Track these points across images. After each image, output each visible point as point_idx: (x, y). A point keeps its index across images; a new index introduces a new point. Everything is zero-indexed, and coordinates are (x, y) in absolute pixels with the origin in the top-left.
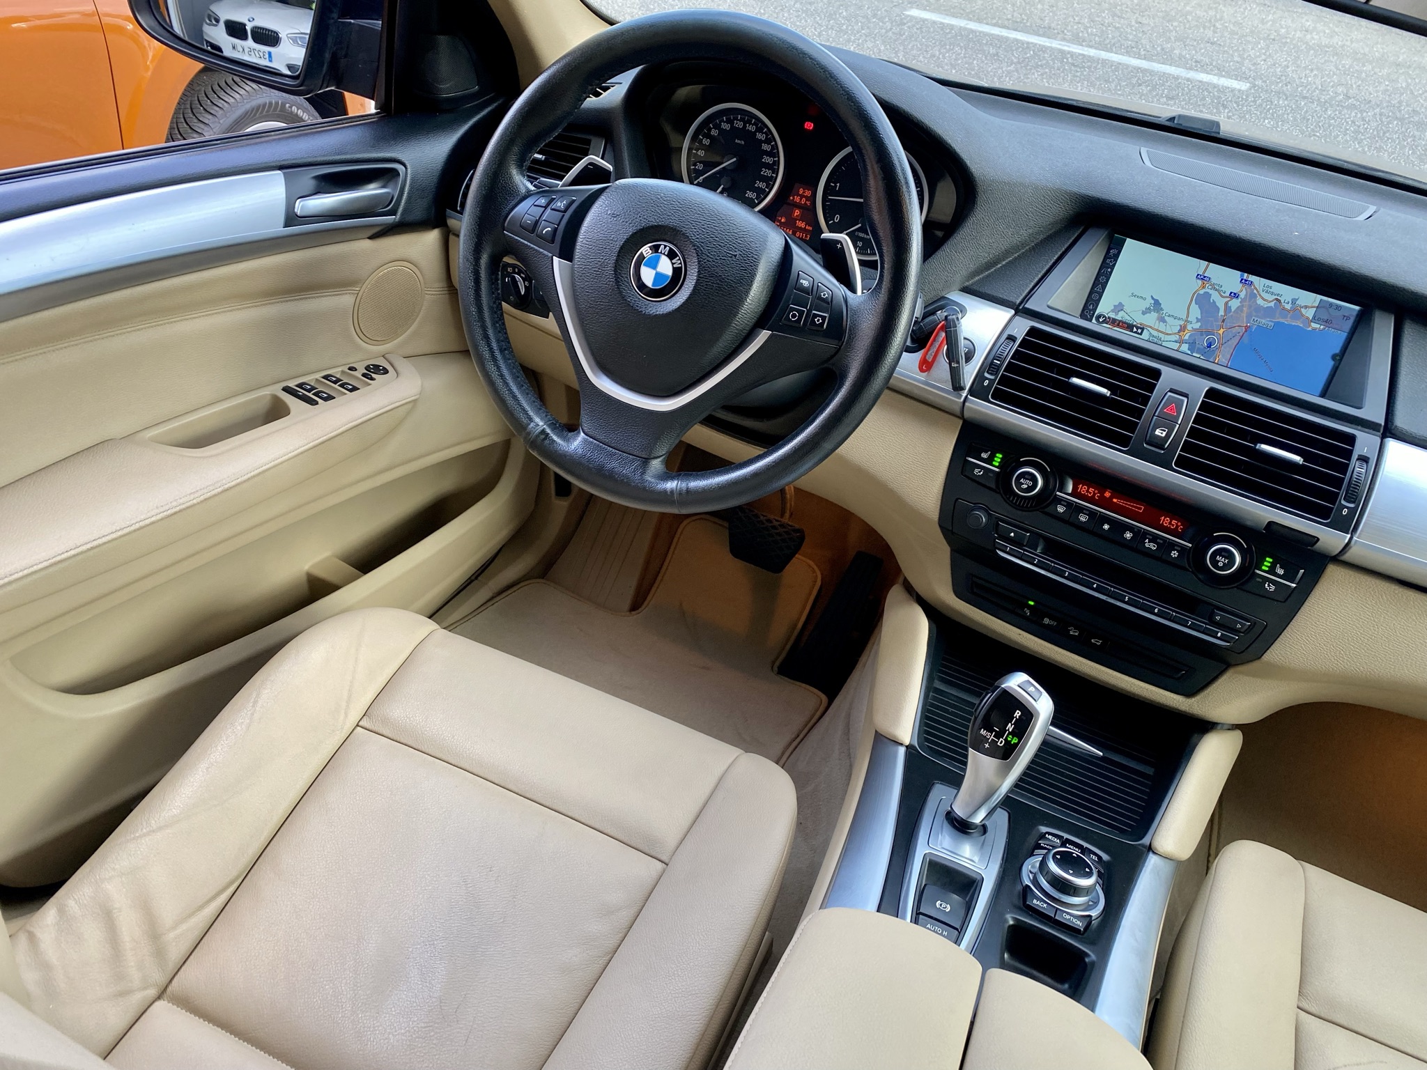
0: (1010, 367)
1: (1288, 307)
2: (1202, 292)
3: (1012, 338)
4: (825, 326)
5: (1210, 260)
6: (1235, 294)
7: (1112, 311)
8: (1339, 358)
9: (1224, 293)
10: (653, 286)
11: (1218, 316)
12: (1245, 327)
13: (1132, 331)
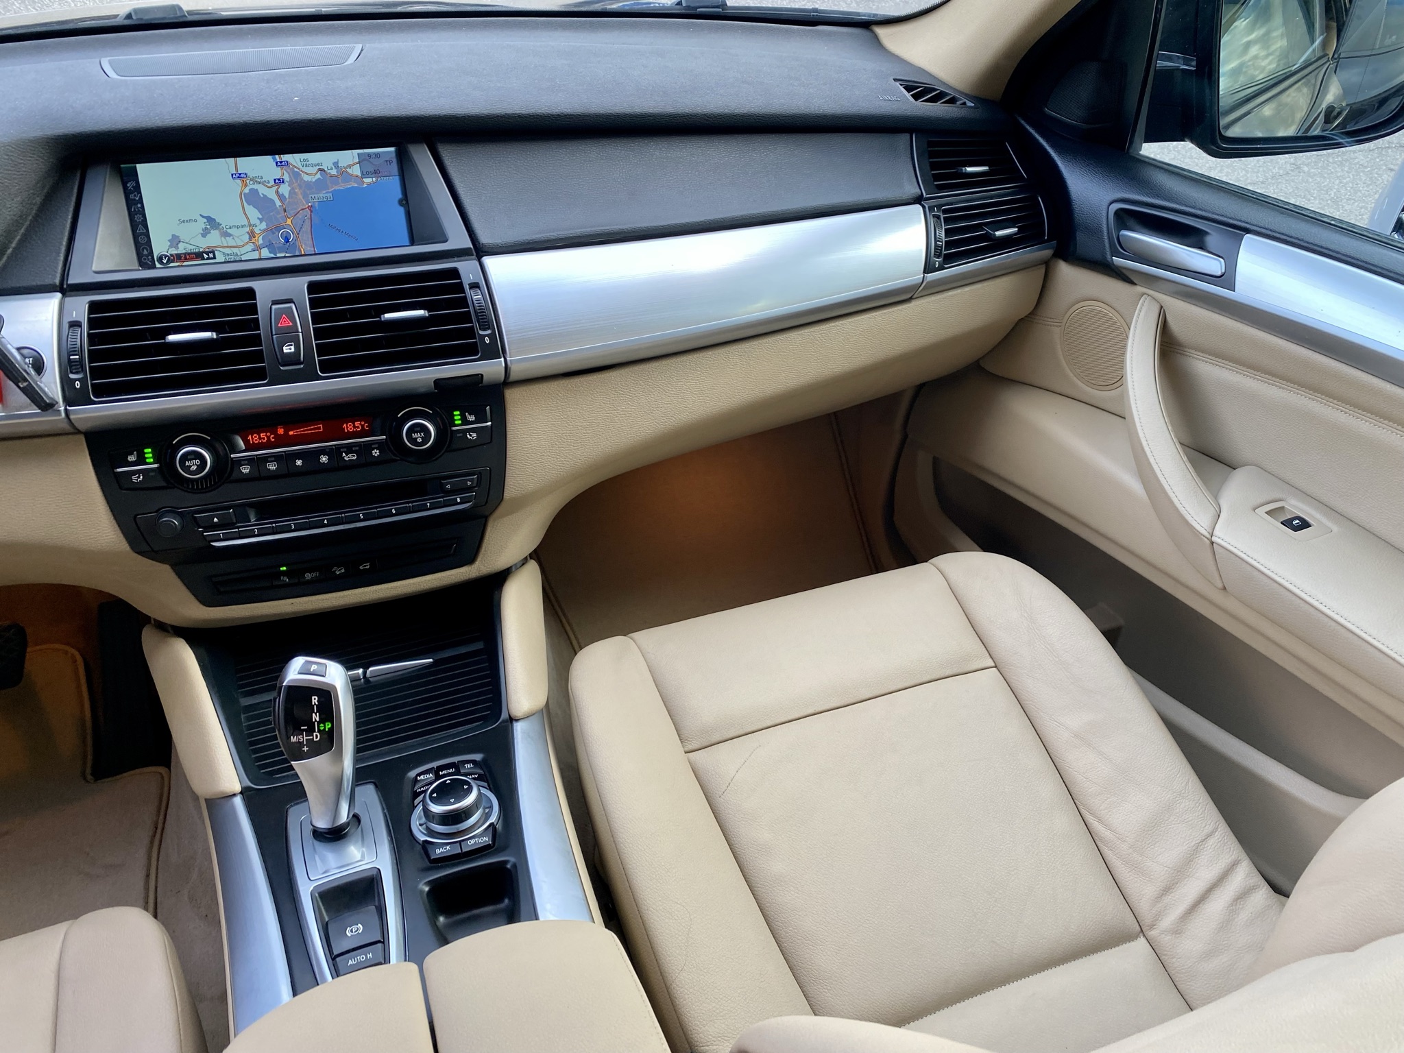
1: (334, 172)
2: (247, 190)
3: (75, 324)
5: (235, 155)
6: (279, 180)
7: (171, 246)
8: (405, 201)
9: (269, 182)
11: (276, 208)
12: (308, 207)
13: (203, 259)
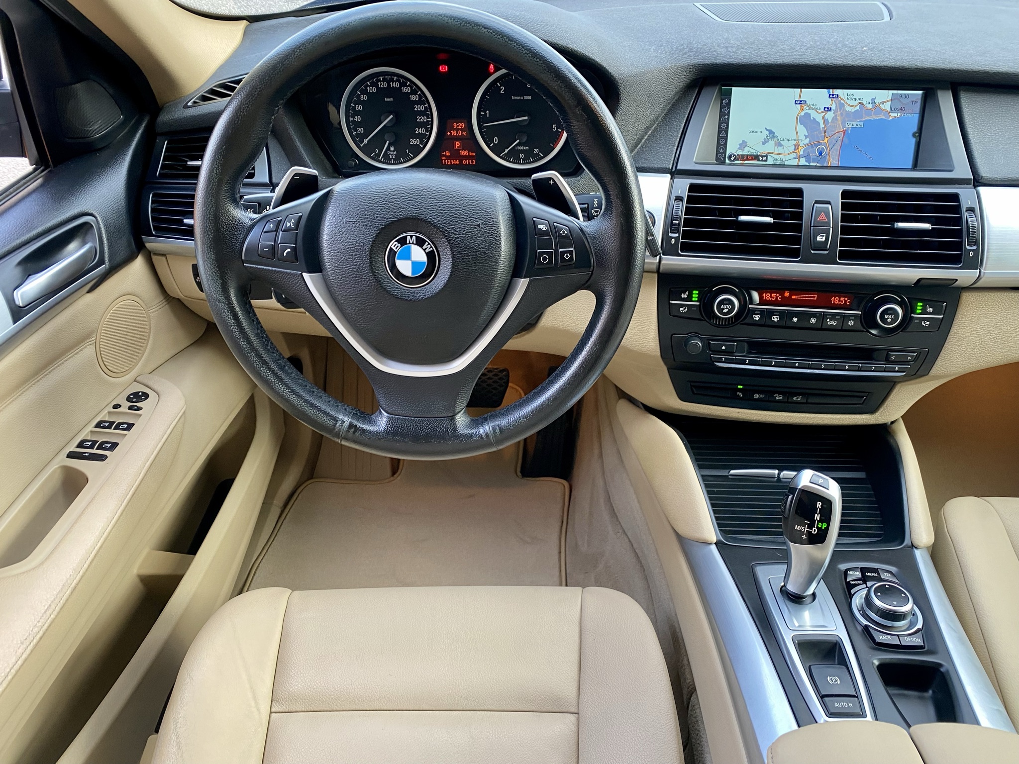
0: (687, 223)
1: (870, 106)
2: (802, 114)
3: (679, 199)
4: (574, 258)
5: (801, 88)
6: (828, 108)
7: (739, 149)
8: (919, 134)
9: (820, 109)
10: (413, 274)
11: (820, 129)
12: (843, 131)
13: (759, 160)
